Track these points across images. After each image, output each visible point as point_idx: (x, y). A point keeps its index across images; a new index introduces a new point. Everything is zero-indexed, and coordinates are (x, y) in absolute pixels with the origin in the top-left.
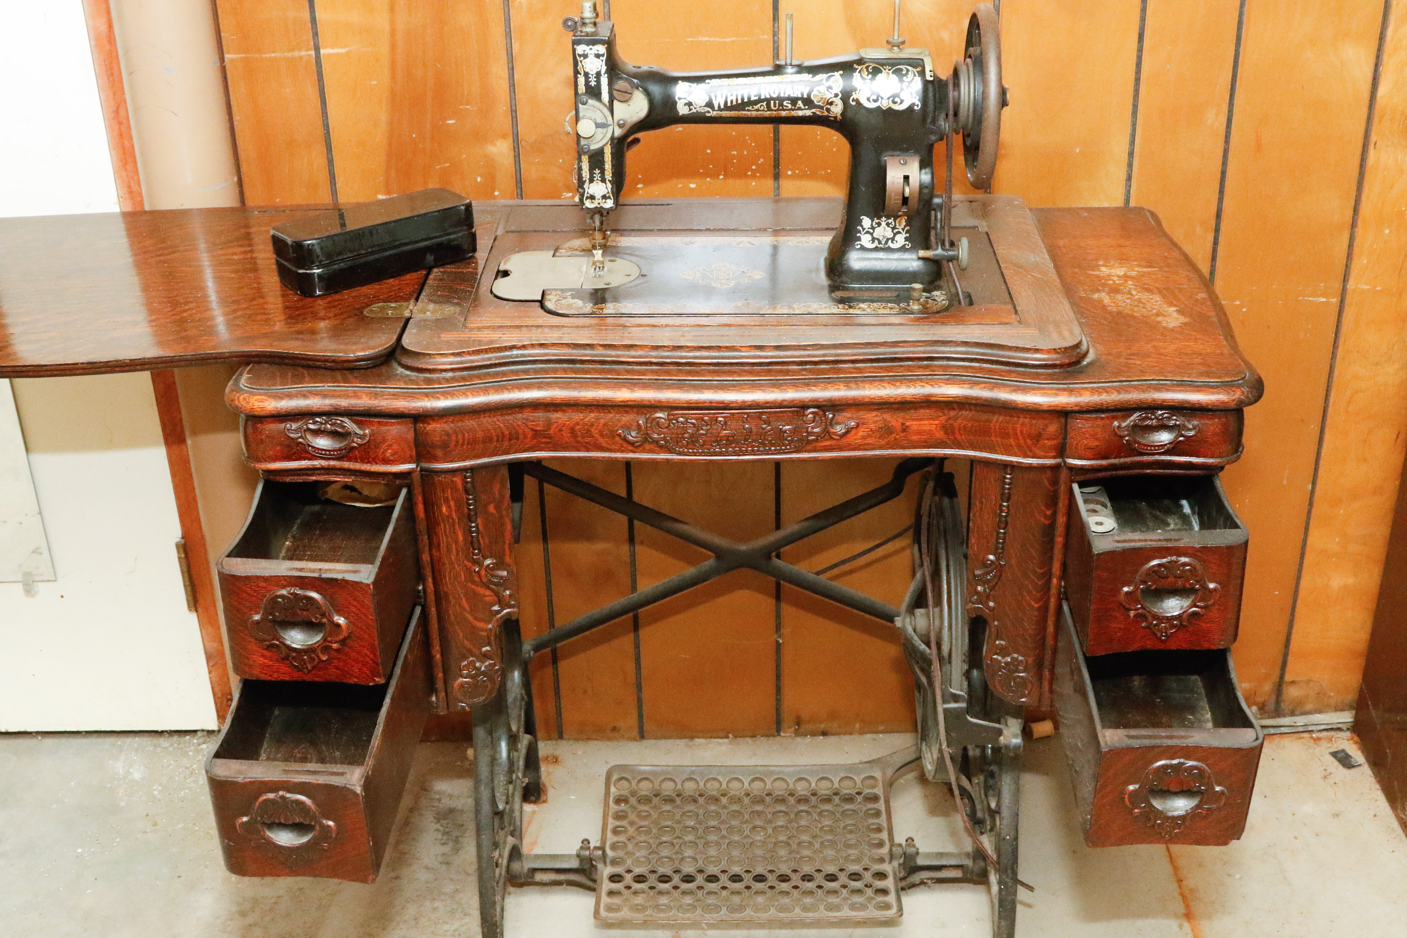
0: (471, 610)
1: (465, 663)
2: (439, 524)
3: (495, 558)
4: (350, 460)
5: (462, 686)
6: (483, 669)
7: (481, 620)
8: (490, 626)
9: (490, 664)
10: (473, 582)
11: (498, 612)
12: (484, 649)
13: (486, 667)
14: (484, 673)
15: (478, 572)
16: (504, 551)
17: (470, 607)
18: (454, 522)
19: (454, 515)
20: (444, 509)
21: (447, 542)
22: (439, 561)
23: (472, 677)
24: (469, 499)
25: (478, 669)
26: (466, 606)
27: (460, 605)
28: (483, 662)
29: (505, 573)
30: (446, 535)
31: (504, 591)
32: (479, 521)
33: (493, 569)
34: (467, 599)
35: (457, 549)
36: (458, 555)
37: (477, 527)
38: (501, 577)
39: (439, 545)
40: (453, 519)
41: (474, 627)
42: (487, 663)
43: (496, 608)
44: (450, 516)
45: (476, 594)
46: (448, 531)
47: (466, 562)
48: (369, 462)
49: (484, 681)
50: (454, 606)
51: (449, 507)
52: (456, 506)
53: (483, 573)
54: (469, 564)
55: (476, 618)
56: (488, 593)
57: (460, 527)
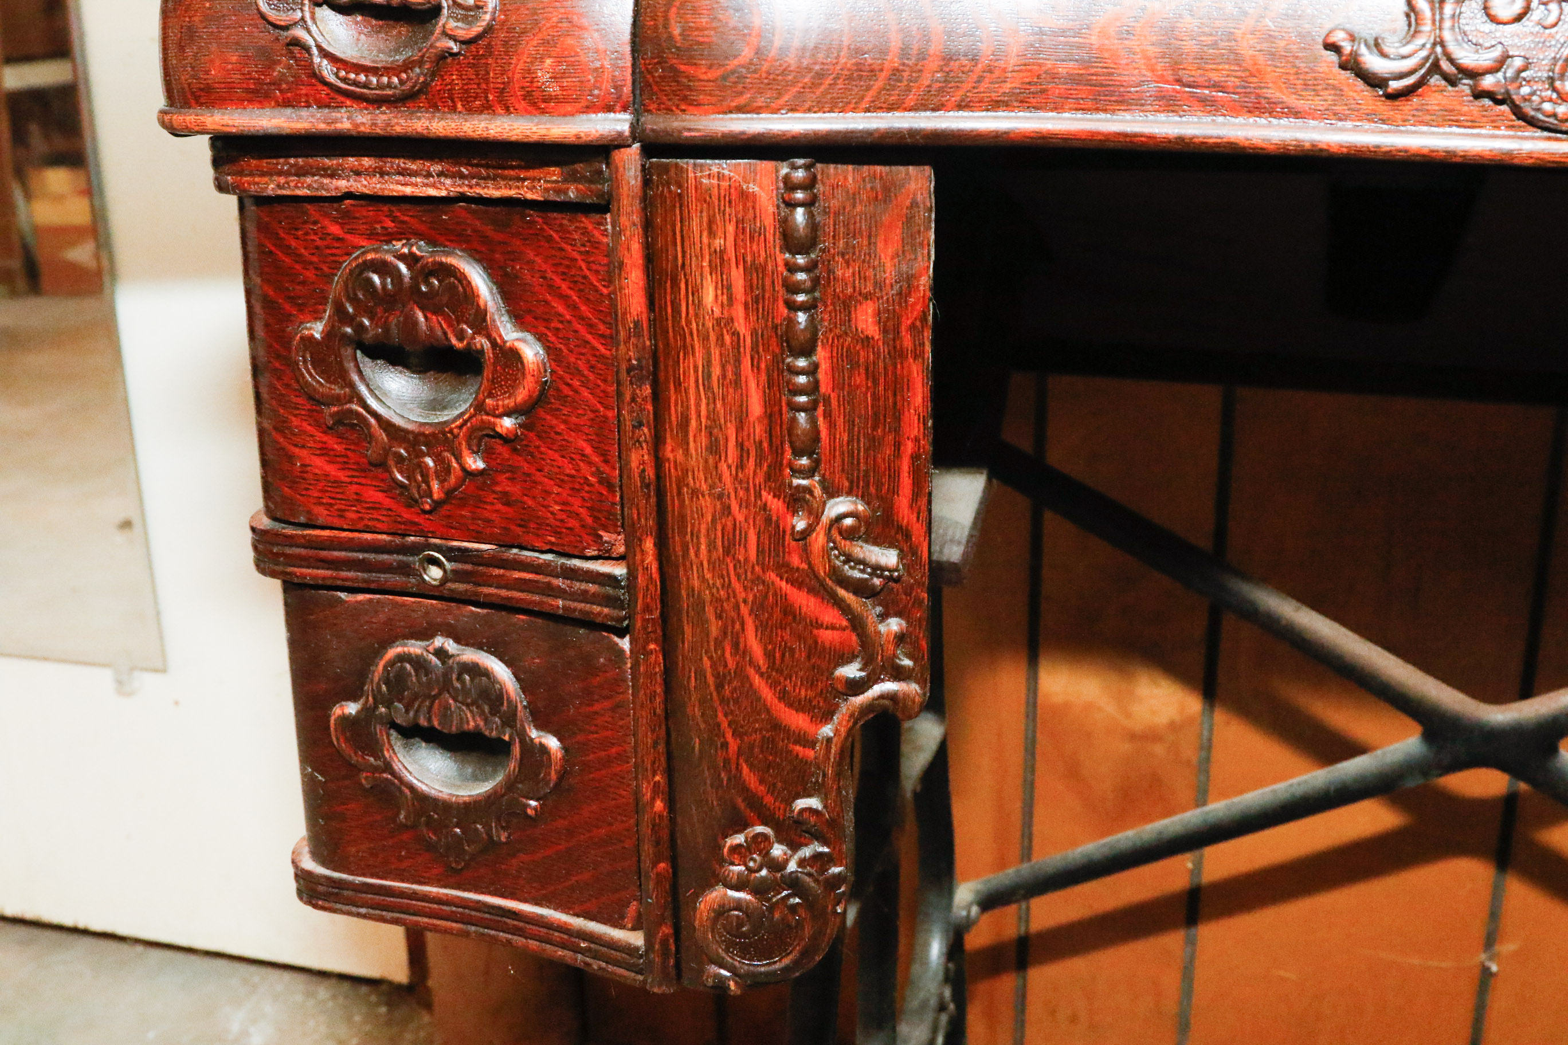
0: (772, 666)
1: (739, 839)
2: (687, 349)
3: (865, 498)
4: (433, 106)
5: (722, 911)
6: (792, 866)
7: (798, 706)
8: (827, 730)
9: (817, 857)
10: (784, 569)
11: (856, 687)
12: (801, 803)
13: (802, 863)
14: (793, 883)
15: (805, 534)
16: (894, 475)
17: (769, 655)
18: (737, 345)
19: (741, 326)
20: (709, 295)
21: (712, 416)
22: (681, 483)
23: (760, 890)
24: (792, 268)
25: (777, 866)
26: (756, 649)
27: (736, 645)
28: (794, 846)
29: (889, 557)
30: (708, 388)
31: (883, 617)
32: (821, 355)
33: (850, 534)
34: (762, 627)
35: (740, 445)
36: (741, 466)
37: (812, 371)
38: (877, 569)
39: (684, 424)
40: (735, 334)
41: (776, 726)
42: (806, 852)
43: (852, 671)
44: (724, 323)
45: (789, 612)
46: (716, 371)
47: (767, 497)
48: (487, 108)
49: (793, 908)
50: (718, 643)
51: (726, 287)
52: (749, 287)
53: (819, 539)
54: (776, 505)
55: (782, 695)
56: (830, 615)
57: (756, 367)
